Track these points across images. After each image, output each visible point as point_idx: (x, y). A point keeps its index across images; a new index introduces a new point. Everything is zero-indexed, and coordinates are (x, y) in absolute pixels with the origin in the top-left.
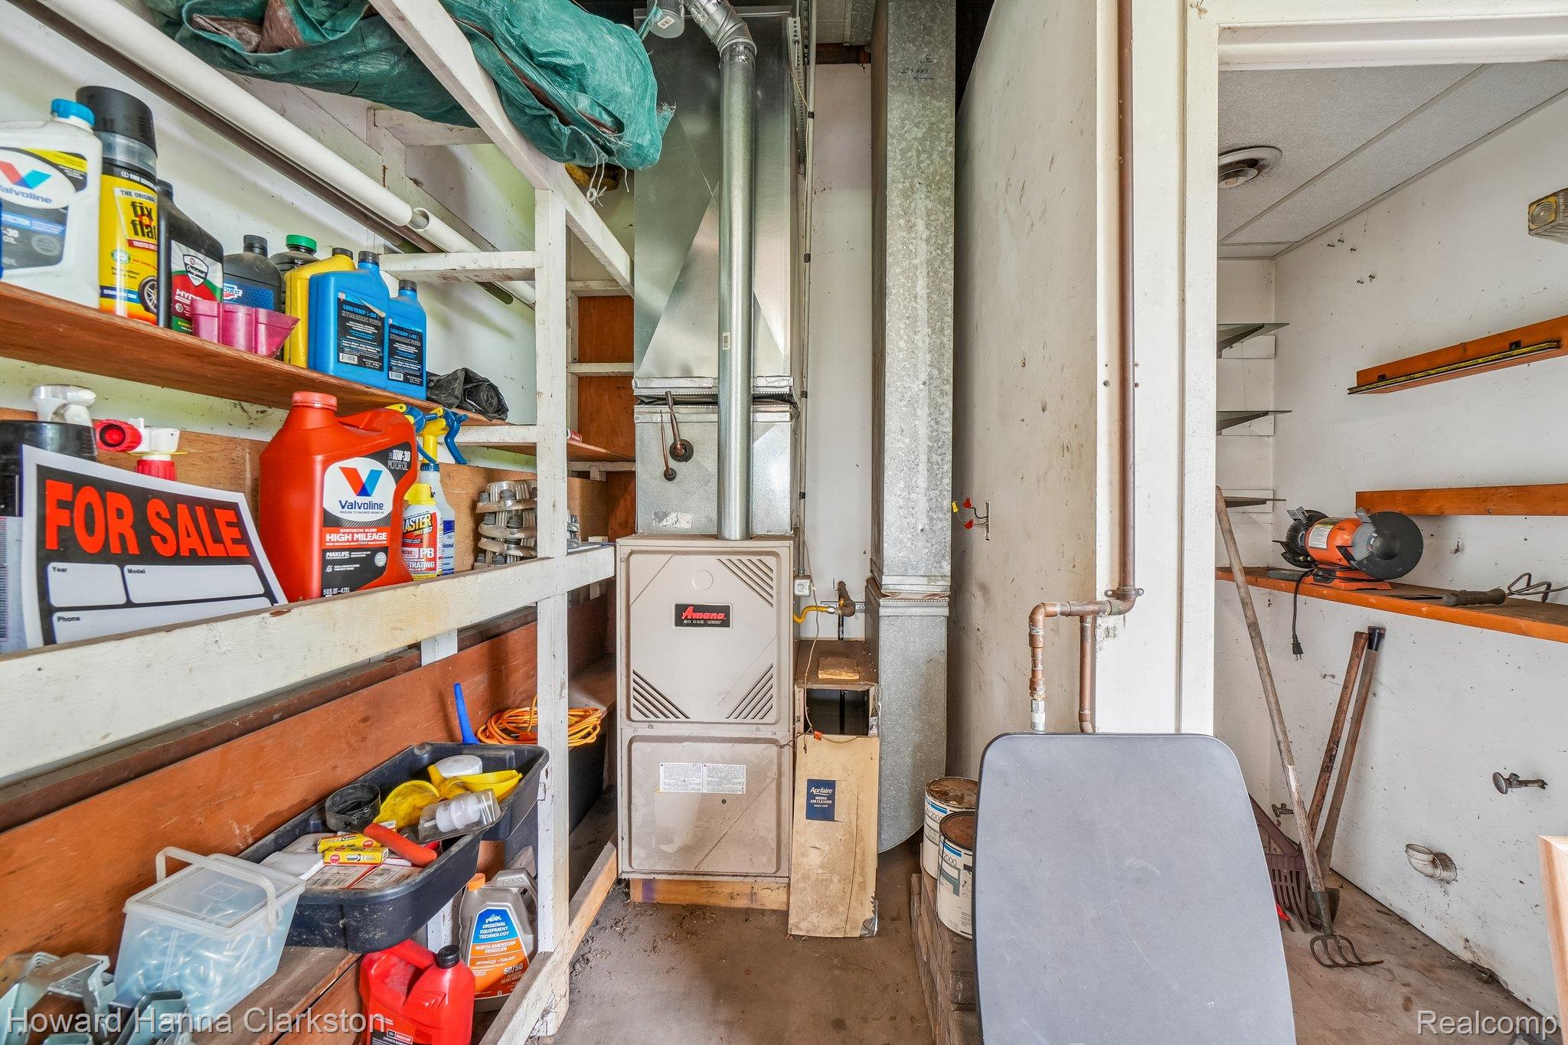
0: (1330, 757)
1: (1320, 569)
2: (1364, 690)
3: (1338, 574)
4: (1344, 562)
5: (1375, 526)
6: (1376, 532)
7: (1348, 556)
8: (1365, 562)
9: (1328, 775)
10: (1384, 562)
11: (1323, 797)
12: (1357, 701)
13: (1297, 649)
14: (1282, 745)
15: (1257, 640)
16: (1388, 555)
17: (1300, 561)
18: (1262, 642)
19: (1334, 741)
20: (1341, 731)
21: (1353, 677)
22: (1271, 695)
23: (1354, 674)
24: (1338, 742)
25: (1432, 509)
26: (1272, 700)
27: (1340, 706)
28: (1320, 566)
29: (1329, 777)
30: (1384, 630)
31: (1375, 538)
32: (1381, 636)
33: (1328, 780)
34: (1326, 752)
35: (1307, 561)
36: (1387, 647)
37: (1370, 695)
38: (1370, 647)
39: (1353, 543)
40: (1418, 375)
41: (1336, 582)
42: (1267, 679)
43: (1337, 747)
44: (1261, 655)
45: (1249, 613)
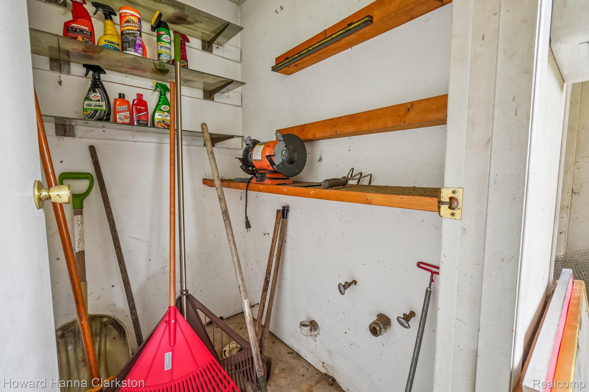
0: (267, 282)
1: (259, 173)
2: (281, 241)
3: (267, 175)
4: (270, 168)
5: (286, 143)
6: (285, 147)
7: (272, 163)
8: (280, 166)
9: (266, 293)
10: (289, 166)
11: (264, 306)
12: (278, 248)
13: (248, 225)
14: (241, 288)
15: (227, 222)
16: (291, 162)
17: (249, 170)
18: (230, 223)
19: (268, 273)
20: (271, 266)
21: (276, 235)
22: (235, 256)
23: (277, 233)
24: (270, 273)
25: (310, 136)
26: (236, 260)
27: (271, 252)
28: (260, 171)
29: (267, 294)
30: (289, 207)
31: (285, 150)
32: (288, 210)
33: (266, 296)
34: (265, 280)
35: (253, 170)
36: (291, 215)
37: (284, 242)
38: (283, 218)
39: (274, 153)
40: (304, 52)
41: (267, 181)
42: (233, 246)
43: (270, 276)
44: (229, 232)
45: (223, 205)
